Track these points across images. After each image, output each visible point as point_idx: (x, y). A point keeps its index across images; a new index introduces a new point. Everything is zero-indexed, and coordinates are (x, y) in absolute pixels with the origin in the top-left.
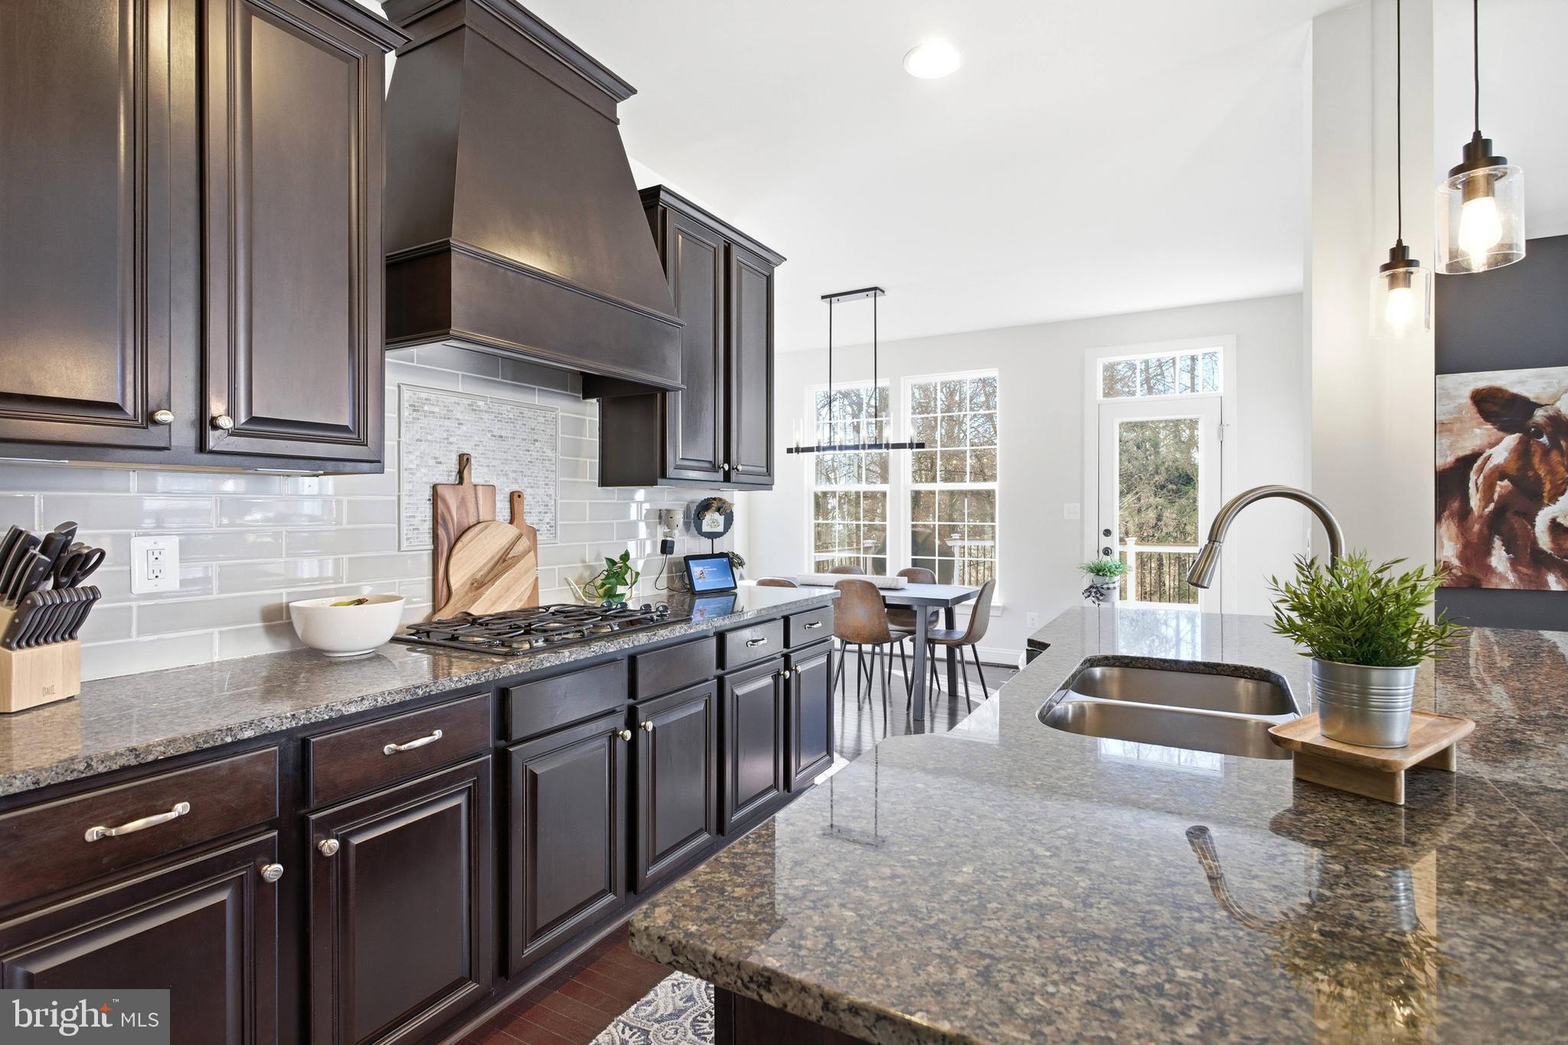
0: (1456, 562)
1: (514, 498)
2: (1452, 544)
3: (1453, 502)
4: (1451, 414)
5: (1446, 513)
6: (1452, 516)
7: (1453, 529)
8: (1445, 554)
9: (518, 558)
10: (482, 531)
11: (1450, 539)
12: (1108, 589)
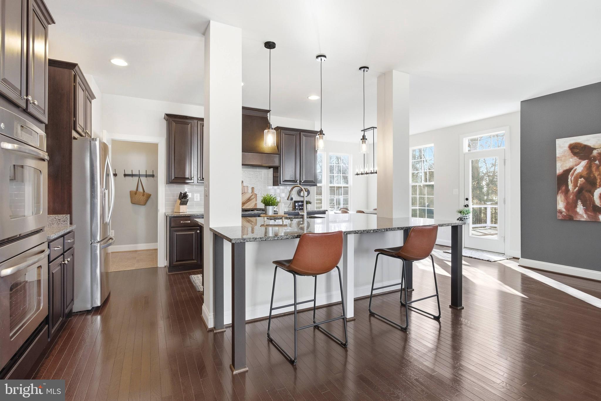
0: (564, 210)
1: (253, 188)
2: (562, 203)
3: (563, 187)
4: (562, 154)
5: (560, 191)
6: (562, 192)
7: (563, 197)
8: (560, 207)
9: (252, 199)
10: (244, 194)
11: (562, 201)
12: (464, 219)
